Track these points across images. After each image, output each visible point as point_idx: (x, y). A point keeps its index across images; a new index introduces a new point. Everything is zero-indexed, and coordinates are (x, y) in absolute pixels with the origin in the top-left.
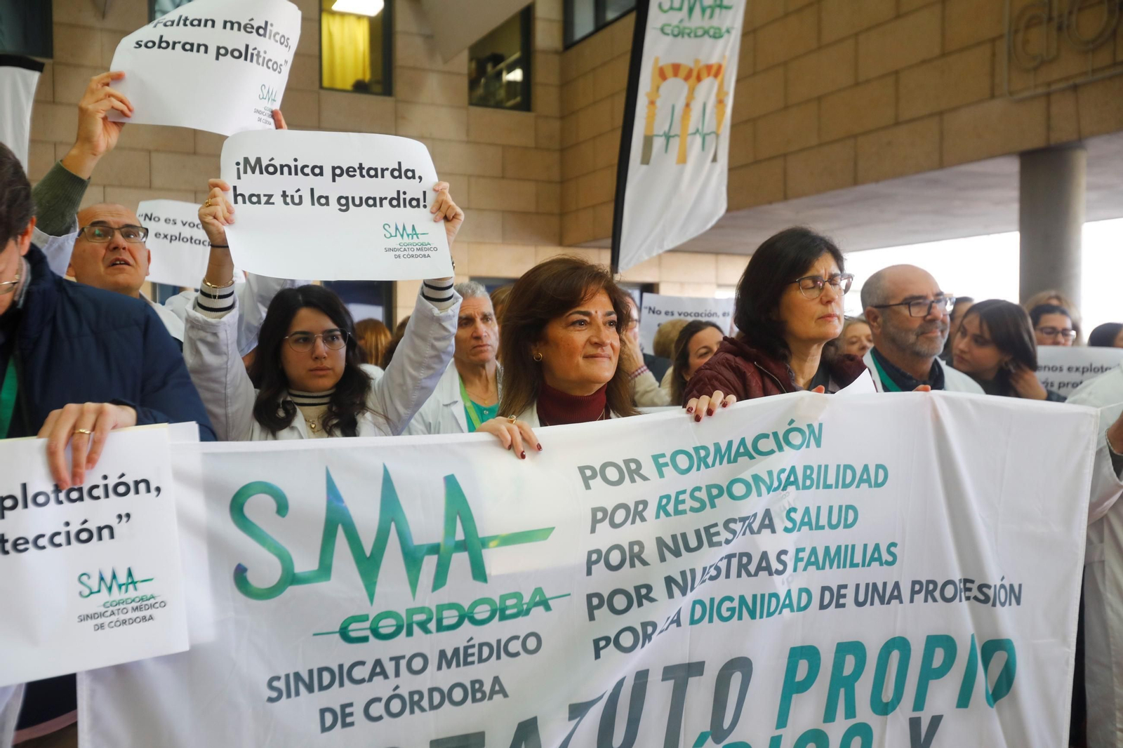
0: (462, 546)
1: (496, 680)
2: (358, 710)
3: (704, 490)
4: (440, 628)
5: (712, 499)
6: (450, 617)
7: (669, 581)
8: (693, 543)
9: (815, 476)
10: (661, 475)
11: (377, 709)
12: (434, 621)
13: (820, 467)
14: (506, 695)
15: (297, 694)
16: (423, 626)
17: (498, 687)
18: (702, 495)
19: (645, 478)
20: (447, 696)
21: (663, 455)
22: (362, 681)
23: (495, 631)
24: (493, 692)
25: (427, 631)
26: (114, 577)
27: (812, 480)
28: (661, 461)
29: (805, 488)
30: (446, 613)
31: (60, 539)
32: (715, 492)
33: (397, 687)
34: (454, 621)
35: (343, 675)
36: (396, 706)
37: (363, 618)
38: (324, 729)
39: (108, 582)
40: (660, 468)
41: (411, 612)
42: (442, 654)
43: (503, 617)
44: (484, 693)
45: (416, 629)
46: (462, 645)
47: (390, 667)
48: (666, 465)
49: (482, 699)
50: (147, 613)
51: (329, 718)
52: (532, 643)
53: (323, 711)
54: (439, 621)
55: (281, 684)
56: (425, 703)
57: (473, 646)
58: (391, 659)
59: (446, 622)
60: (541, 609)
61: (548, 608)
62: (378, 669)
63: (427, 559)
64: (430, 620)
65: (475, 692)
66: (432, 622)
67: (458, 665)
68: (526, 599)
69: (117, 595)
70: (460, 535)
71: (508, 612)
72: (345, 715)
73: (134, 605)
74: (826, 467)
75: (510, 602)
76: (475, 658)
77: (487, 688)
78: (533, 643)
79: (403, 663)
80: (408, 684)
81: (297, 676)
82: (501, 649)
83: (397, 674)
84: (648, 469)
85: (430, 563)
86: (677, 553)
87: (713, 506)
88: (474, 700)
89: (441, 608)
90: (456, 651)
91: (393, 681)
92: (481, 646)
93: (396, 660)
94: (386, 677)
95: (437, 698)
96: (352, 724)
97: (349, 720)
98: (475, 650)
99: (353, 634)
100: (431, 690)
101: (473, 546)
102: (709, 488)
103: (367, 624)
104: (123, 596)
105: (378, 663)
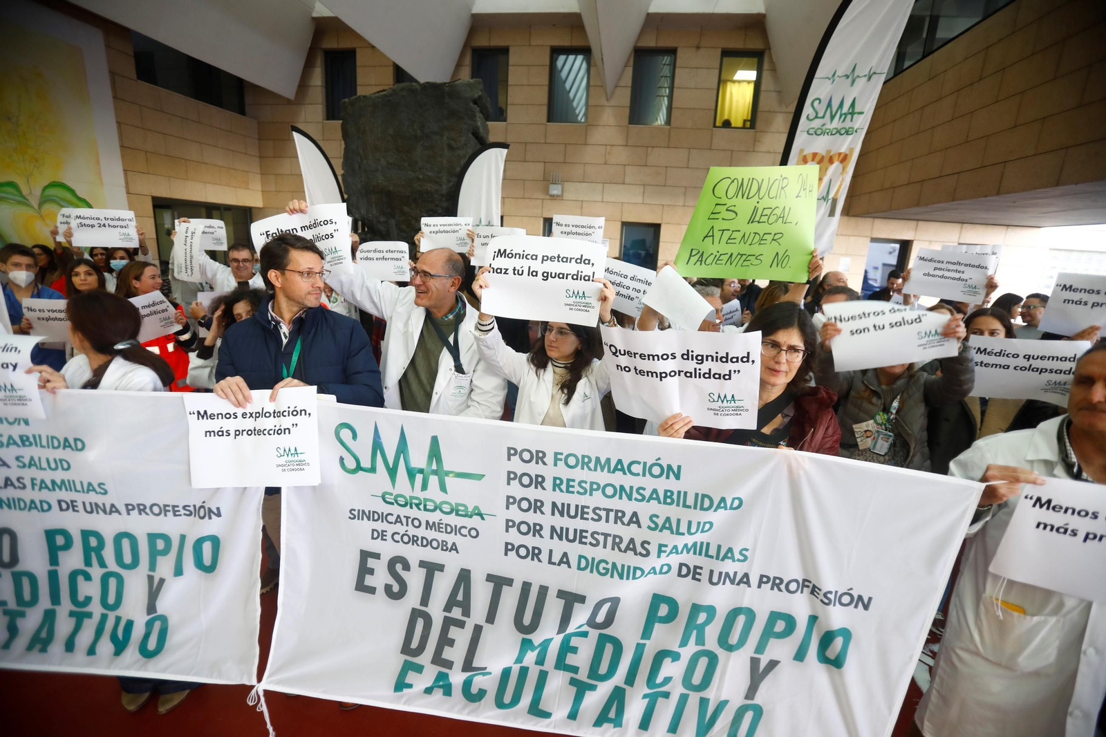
0: (435, 473)
1: (454, 544)
2: (389, 534)
3: (588, 484)
4: (425, 509)
5: (592, 490)
6: (430, 506)
7: (553, 529)
8: (572, 513)
9: (675, 497)
10: (555, 465)
11: (397, 537)
12: (422, 505)
13: (679, 493)
14: (458, 552)
15: (362, 519)
16: (417, 505)
17: (454, 548)
18: (587, 486)
19: (544, 464)
20: (430, 543)
21: (562, 454)
22: (391, 523)
23: (453, 520)
24: (452, 549)
25: (419, 509)
26: (289, 450)
27: (673, 501)
28: (559, 457)
29: (665, 503)
30: (428, 503)
31: (272, 432)
32: (595, 487)
33: (407, 531)
34: (432, 508)
35: (383, 517)
36: (406, 539)
37: (391, 494)
38: (373, 538)
39: (287, 452)
40: (556, 460)
41: (412, 498)
42: (427, 522)
43: (457, 514)
44: (447, 549)
45: (414, 505)
46: (437, 521)
47: (404, 520)
48: (561, 460)
49: (446, 550)
50: (302, 467)
51: (376, 535)
52: (473, 533)
53: (373, 530)
54: (425, 506)
55: (356, 513)
56: (419, 542)
57: (442, 524)
58: (405, 517)
59: (428, 507)
60: (479, 517)
61: (483, 519)
62: (398, 520)
63: (417, 475)
64: (420, 504)
65: (443, 546)
66: (420, 505)
67: (436, 531)
68: (470, 509)
69: (290, 458)
70: (434, 467)
71: (460, 513)
72: (383, 535)
73: (297, 463)
74: (685, 493)
75: (460, 508)
76: (444, 530)
77: (449, 546)
78: (475, 534)
79: (410, 520)
80: (412, 531)
81: (363, 511)
82: (457, 530)
83: (407, 525)
84: (549, 459)
85: (419, 478)
86: (562, 514)
87: (591, 494)
88: (442, 549)
89: (426, 500)
90: (434, 523)
91: (405, 528)
92: (446, 525)
93: (407, 518)
94: (402, 525)
95: (425, 542)
96: (386, 540)
97: (384, 538)
98: (444, 526)
99: (388, 500)
100: (423, 538)
101: (441, 473)
102: (592, 483)
103: (393, 497)
104: (293, 459)
105: (398, 516)
